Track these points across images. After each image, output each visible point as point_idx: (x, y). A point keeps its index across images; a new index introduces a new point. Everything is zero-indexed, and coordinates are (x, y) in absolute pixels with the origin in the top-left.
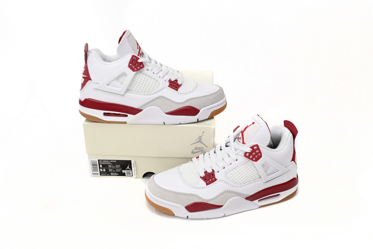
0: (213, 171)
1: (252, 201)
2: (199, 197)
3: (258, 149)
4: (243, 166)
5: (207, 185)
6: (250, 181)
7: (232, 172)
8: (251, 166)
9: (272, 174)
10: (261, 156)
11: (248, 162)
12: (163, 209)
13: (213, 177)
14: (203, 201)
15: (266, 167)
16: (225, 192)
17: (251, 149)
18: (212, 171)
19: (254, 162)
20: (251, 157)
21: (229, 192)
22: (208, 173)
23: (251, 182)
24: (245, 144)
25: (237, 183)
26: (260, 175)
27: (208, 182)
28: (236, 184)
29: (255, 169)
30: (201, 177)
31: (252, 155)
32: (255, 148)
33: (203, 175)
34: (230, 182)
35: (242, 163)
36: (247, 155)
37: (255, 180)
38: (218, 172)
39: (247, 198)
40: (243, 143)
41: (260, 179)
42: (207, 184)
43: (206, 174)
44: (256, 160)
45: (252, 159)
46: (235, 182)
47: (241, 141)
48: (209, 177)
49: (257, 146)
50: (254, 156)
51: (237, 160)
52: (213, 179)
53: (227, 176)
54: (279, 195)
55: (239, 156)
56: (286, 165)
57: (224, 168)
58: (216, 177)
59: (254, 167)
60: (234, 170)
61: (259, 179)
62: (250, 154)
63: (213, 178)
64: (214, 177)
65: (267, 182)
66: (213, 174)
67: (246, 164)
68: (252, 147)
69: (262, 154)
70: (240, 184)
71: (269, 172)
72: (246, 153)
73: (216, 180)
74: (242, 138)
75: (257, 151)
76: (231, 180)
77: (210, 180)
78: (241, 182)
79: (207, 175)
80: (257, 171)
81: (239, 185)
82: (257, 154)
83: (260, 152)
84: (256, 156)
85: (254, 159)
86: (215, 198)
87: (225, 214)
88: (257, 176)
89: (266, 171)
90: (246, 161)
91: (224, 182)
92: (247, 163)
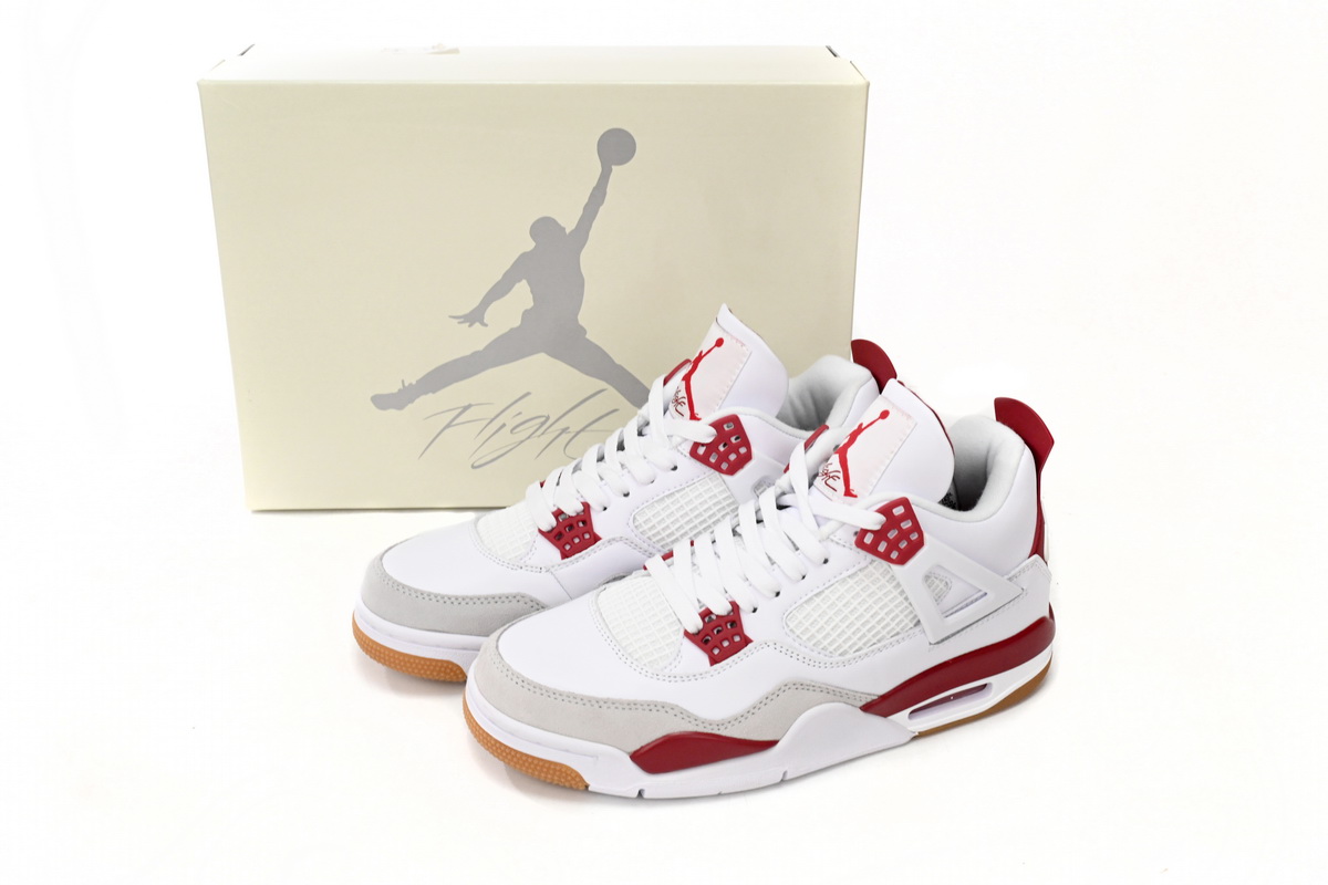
0: (735, 607)
1: (885, 714)
2: (683, 714)
3: (909, 514)
4: (851, 582)
5: (712, 665)
6: (879, 641)
7: (808, 608)
8: (883, 581)
9: (962, 608)
10: (920, 544)
11: (871, 568)
12: (542, 767)
13: (734, 631)
14: (700, 729)
15: (937, 582)
16: (783, 688)
17: (882, 518)
18: (730, 607)
19: (895, 567)
20: (882, 547)
21: (800, 685)
22: (714, 617)
23: (883, 643)
24: (856, 496)
25: (831, 649)
26: (916, 616)
27: (716, 652)
28: (827, 653)
29: (896, 593)
30: (687, 634)
31: (887, 540)
32: (899, 511)
33: (695, 624)
34: (803, 649)
35: (846, 574)
36: (868, 539)
37: (898, 634)
38: (755, 610)
39: (867, 708)
40: (848, 493)
41: (918, 629)
42: (714, 661)
43: (707, 619)
44: (903, 559)
45: (886, 557)
46: (821, 647)
47: (839, 484)
48: (718, 631)
49: (905, 502)
50: (893, 545)
51: (826, 561)
52: (737, 639)
53: (792, 626)
54: (985, 686)
55: (833, 545)
56: (1013, 573)
57: (778, 594)
58: (748, 631)
59: (894, 587)
60: (818, 600)
61: (911, 632)
62: (880, 535)
63: (738, 634)
64: (740, 633)
65: (943, 640)
66: (733, 620)
67: (861, 575)
68: (886, 511)
69: (926, 536)
70: (840, 655)
71: (951, 599)
72: (864, 532)
73: (746, 641)
74: (841, 475)
75: (906, 525)
76: (804, 638)
77: (726, 644)
78: (846, 647)
79: (712, 625)
80: (906, 599)
81: (837, 658)
82: (904, 535)
83: (916, 527)
84: (903, 545)
85: (894, 555)
86: (746, 715)
87: (785, 774)
88: (906, 621)
89: (938, 599)
90: (863, 564)
91: (779, 649)
92: (866, 571)
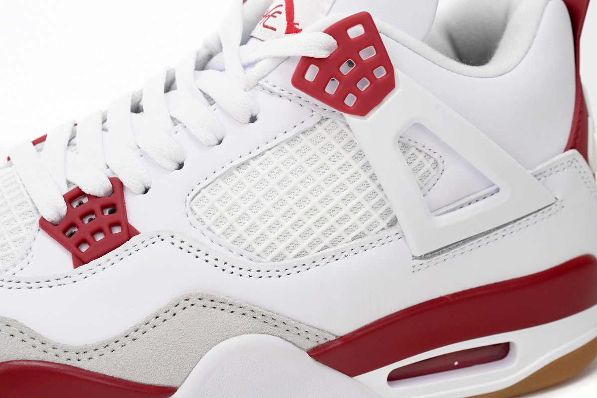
0: (117, 186)
2: (24, 334)
3: (372, 37)
4: (290, 150)
5: (76, 266)
6: (334, 243)
7: (225, 186)
8: (338, 148)
9: (460, 207)
10: (387, 86)
11: (320, 129)
13: (115, 217)
14: (50, 358)
15: (420, 156)
16: (183, 304)
17: (331, 41)
18: (108, 185)
20: (331, 88)
21: (212, 302)
22: (85, 200)
23: (339, 246)
24: (300, 31)
25: (259, 249)
26: (389, 210)
27: (84, 248)
28: (253, 255)
29: (356, 166)
30: (44, 224)
31: (340, 76)
32: (356, 32)
33: (56, 209)
34: (215, 246)
35: (282, 137)
36: (311, 74)
37: (361, 235)
38: (146, 190)
39: (321, 354)
40: (291, 28)
41: (394, 231)
42: (80, 260)
43: (75, 205)
44: (364, 108)
45: (337, 102)
46: (244, 245)
47: (280, 21)
48: (91, 220)
49: (364, 19)
50: (348, 86)
51: (253, 119)
52: (117, 230)
53: (199, 212)
55: (263, 95)
56: (540, 167)
57: (181, 166)
58: (134, 219)
59: (355, 158)
60: (239, 175)
61: (384, 234)
62: (328, 67)
63: (118, 224)
64: (122, 221)
65: (433, 254)
66: (112, 203)
67: (304, 139)
68: (338, 31)
69: (398, 72)
70: (274, 259)
71: (443, 188)
72: (307, 61)
73: (130, 233)
74: (284, 8)
75: (368, 53)
76: (218, 231)
77: (99, 237)
78: (281, 247)
79: (82, 210)
80: (373, 177)
81: (266, 262)
82: (366, 69)
83: (383, 59)
84: (364, 85)
85: (350, 100)
86: (123, 340)
88: (375, 215)
89: (423, 185)
90: (308, 124)
91: (178, 244)
